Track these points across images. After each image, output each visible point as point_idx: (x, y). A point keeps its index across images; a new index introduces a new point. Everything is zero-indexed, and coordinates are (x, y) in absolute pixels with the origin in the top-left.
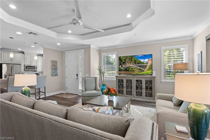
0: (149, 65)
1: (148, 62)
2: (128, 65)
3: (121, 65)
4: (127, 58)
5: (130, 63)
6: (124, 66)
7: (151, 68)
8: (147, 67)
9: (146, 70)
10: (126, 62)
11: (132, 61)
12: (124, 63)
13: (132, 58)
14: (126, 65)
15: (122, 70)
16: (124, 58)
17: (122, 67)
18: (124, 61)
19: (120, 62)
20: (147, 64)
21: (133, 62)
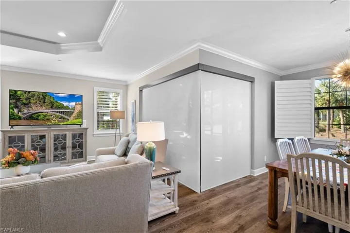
0: (76, 111)
1: (75, 107)
2: (35, 109)
3: (17, 107)
4: (33, 97)
5: (41, 106)
6: (26, 111)
7: (80, 115)
8: (74, 115)
9: (72, 118)
10: (30, 103)
11: (44, 103)
12: (24, 104)
13: (45, 98)
14: (30, 109)
15: (20, 118)
16: (26, 95)
17: (20, 111)
18: (25, 101)
19: (16, 103)
20: (74, 110)
21: (47, 105)
